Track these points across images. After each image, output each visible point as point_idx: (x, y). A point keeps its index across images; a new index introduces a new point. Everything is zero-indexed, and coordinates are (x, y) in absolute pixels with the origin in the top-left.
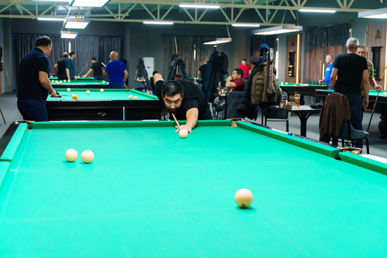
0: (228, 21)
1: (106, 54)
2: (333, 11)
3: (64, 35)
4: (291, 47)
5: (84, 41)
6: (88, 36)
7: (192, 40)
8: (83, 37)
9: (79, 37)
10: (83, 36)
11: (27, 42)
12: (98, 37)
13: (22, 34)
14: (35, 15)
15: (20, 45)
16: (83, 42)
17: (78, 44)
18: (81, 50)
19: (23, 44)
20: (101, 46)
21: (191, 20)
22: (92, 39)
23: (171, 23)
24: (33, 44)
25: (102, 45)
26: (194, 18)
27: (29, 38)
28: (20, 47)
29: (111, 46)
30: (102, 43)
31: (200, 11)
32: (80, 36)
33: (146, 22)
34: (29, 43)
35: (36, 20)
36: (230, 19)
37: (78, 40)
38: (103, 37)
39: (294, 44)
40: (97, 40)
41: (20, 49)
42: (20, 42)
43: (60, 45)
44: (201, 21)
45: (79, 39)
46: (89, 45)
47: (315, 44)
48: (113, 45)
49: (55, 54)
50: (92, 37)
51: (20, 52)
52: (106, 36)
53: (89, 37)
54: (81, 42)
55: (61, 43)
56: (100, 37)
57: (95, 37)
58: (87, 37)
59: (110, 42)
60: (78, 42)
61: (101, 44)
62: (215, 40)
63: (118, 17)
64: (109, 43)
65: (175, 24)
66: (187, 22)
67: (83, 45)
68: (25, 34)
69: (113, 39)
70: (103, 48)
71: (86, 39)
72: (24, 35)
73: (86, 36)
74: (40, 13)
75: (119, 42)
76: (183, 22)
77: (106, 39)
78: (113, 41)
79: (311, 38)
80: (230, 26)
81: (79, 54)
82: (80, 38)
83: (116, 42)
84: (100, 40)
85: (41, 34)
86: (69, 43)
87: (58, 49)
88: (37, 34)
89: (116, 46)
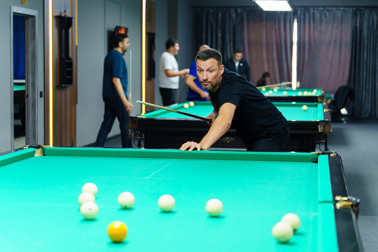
1: (366, 43)
5: (323, 17)
6: (330, 8)
8: (321, 10)
9: (314, 9)
10: (321, 8)
11: (217, 22)
12: (351, 9)
13: (208, 8)
15: (204, 28)
16: (321, 20)
17: (312, 24)
18: (317, 35)
19: (209, 27)
20: (356, 27)
22: (339, 14)
24: (227, 26)
25: (358, 25)
27: (220, 15)
28: (204, 31)
30: (358, 21)
32: (316, 8)
34: (220, 24)
37: (312, 16)
38: (362, 8)
40: (350, 16)
41: (204, 35)
42: (204, 23)
43: (277, 27)
45: (314, 14)
46: (333, 26)
49: (267, 44)
50: (340, 10)
52: (366, 7)
53: (333, 10)
54: (318, 20)
55: (279, 22)
56: (355, 9)
57: (346, 9)
58: (328, 10)
60: (312, 20)
61: (356, 22)
64: (373, 21)
67: (320, 26)
68: (213, 8)
70: (361, 31)
71: (327, 13)
72: (211, 11)
73: (327, 8)
77: (367, 13)
81: (312, 44)
82: (316, 12)
84: (355, 14)
85: (243, 7)
86: (294, 22)
87: (274, 34)
88: (236, 8)
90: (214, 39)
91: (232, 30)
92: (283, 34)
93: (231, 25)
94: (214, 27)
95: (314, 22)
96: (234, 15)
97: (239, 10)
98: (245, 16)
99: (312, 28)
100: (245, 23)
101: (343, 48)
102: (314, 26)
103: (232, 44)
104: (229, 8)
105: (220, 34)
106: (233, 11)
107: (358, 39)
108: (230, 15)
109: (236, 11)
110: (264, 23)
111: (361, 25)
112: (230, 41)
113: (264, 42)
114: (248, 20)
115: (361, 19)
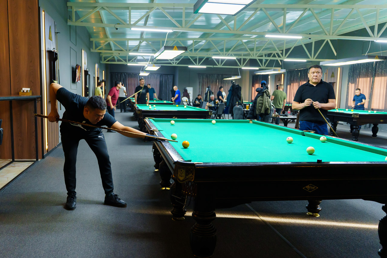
0: (239, 66)
2: (305, 60)
3: (142, 74)
4: (278, 82)
7: (216, 77)
10: (150, 74)
13: (115, 73)
14: (126, 62)
15: (114, 79)
16: (150, 78)
17: (148, 79)
21: (217, 65)
22: (156, 76)
23: (205, 67)
25: (161, 80)
26: (219, 64)
27: (119, 75)
31: (222, 61)
33: (190, 66)
34: (119, 78)
35: (127, 65)
36: (241, 65)
37: (148, 76)
39: (280, 80)
40: (159, 77)
42: (114, 78)
44: (223, 65)
47: (293, 80)
48: (168, 80)
52: (164, 74)
55: (138, 78)
57: (158, 75)
58: (153, 75)
59: (166, 78)
62: (231, 77)
63: (173, 63)
65: (207, 68)
66: (215, 66)
68: (117, 73)
69: (168, 76)
70: (162, 81)
71: (152, 76)
72: (116, 74)
74: (129, 61)
75: (172, 77)
76: (212, 66)
77: (164, 76)
78: (168, 77)
79: (291, 77)
80: (240, 69)
83: (170, 78)
84: (160, 76)
85: (127, 73)
88: (124, 73)
89: (170, 80)
91: (123, 80)
93: (123, 78)
96: (124, 75)
97: (125, 74)
98: (127, 76)
100: (127, 78)
101: (157, 87)
104: (122, 73)
106: (123, 74)
108: (122, 75)
109: (124, 74)
110: (133, 78)
111: (162, 80)
113: (133, 84)
114: (128, 78)
115: (162, 78)
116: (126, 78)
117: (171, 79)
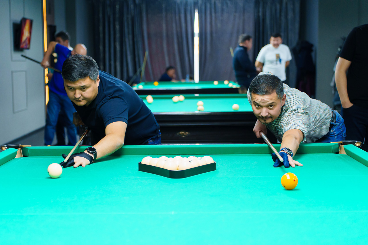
5: (225, 7)
11: (114, 14)
15: (101, 20)
16: (223, 10)
17: (213, 15)
18: (219, 25)
20: (259, 16)
22: (241, 3)
24: (125, 18)
25: (261, 14)
27: (117, 7)
28: (101, 24)
29: (280, 15)
30: (261, 10)
34: (117, 16)
37: (213, 6)
40: (252, 5)
41: (101, 28)
42: (101, 15)
43: (177, 18)
45: (215, 3)
46: (235, 16)
48: (283, 14)
49: (167, 36)
51: (101, 36)
54: (220, 10)
55: (179, 13)
59: (278, 6)
60: (213, 10)
61: (258, 12)
64: (276, 10)
67: (222, 16)
69: (285, 1)
70: (264, 20)
71: (229, 2)
72: (108, 2)
77: (269, 1)
78: (284, 5)
81: (214, 35)
82: (217, 2)
83: (290, 7)
84: (257, 3)
86: (194, 13)
87: (174, 25)
89: (290, 15)
90: (112, 32)
91: (130, 23)
92: (183, 25)
93: (130, 16)
94: (112, 19)
95: (215, 12)
96: (132, 6)
97: (137, 1)
98: (144, 7)
99: (213, 18)
100: (144, 14)
102: (216, 17)
103: (131, 36)
105: (118, 27)
106: (131, 2)
107: (261, 29)
108: (128, 6)
109: (134, 2)
110: (164, 14)
111: (264, 15)
112: (129, 34)
113: (164, 34)
115: (264, 8)
116: (140, 13)
117: (294, 10)
